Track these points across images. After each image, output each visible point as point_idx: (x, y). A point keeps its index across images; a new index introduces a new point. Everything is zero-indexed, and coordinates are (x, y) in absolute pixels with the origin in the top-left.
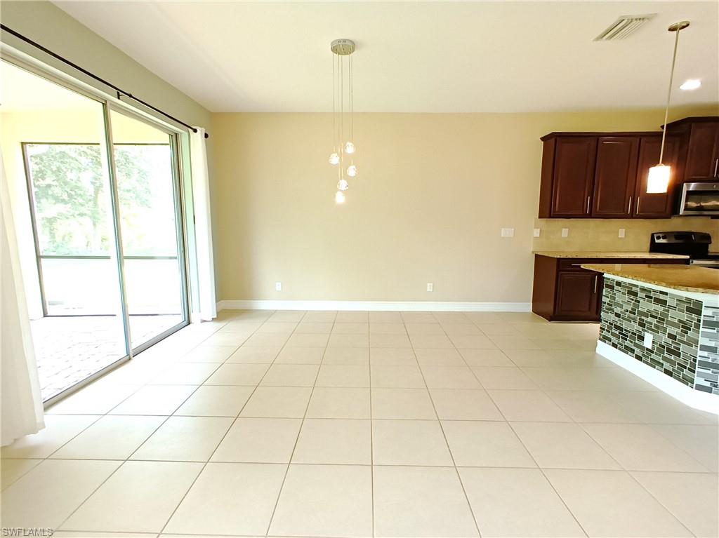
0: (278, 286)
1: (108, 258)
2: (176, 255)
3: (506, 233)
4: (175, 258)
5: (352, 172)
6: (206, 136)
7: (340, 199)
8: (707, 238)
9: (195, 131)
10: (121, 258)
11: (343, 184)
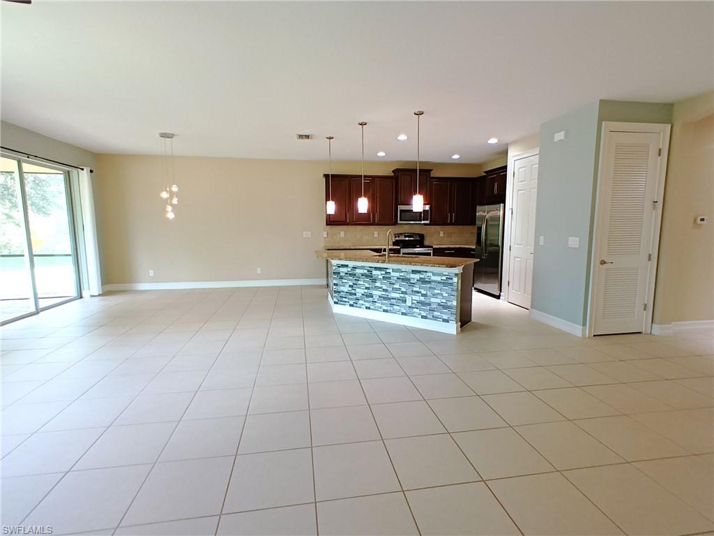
0: (151, 273)
1: (23, 256)
2: (70, 253)
3: (307, 234)
4: (70, 255)
5: (175, 201)
6: (91, 171)
7: (171, 215)
8: (422, 236)
9: (83, 169)
10: (32, 256)
11: (169, 208)
